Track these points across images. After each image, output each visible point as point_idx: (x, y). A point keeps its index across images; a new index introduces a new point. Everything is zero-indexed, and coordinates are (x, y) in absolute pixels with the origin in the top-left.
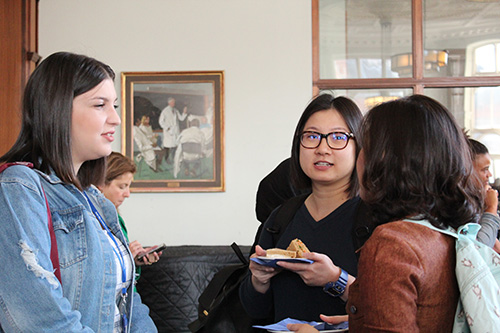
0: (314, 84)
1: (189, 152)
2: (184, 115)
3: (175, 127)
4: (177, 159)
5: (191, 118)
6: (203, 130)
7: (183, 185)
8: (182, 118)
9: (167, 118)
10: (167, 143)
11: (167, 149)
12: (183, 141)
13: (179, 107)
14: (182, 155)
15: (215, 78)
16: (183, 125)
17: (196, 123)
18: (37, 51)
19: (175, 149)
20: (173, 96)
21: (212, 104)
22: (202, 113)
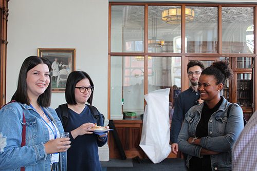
0: (109, 54)
1: (62, 78)
2: (61, 65)
3: (57, 69)
4: (58, 81)
5: (63, 66)
6: (68, 70)
7: (60, 90)
8: (60, 66)
9: (55, 65)
10: (55, 75)
11: (54, 77)
12: (60, 74)
13: (59, 62)
14: (60, 79)
15: (72, 51)
16: (60, 68)
17: (65, 68)
18: (6, 40)
19: (57, 77)
20: (57, 57)
21: (71, 61)
22: (67, 64)
